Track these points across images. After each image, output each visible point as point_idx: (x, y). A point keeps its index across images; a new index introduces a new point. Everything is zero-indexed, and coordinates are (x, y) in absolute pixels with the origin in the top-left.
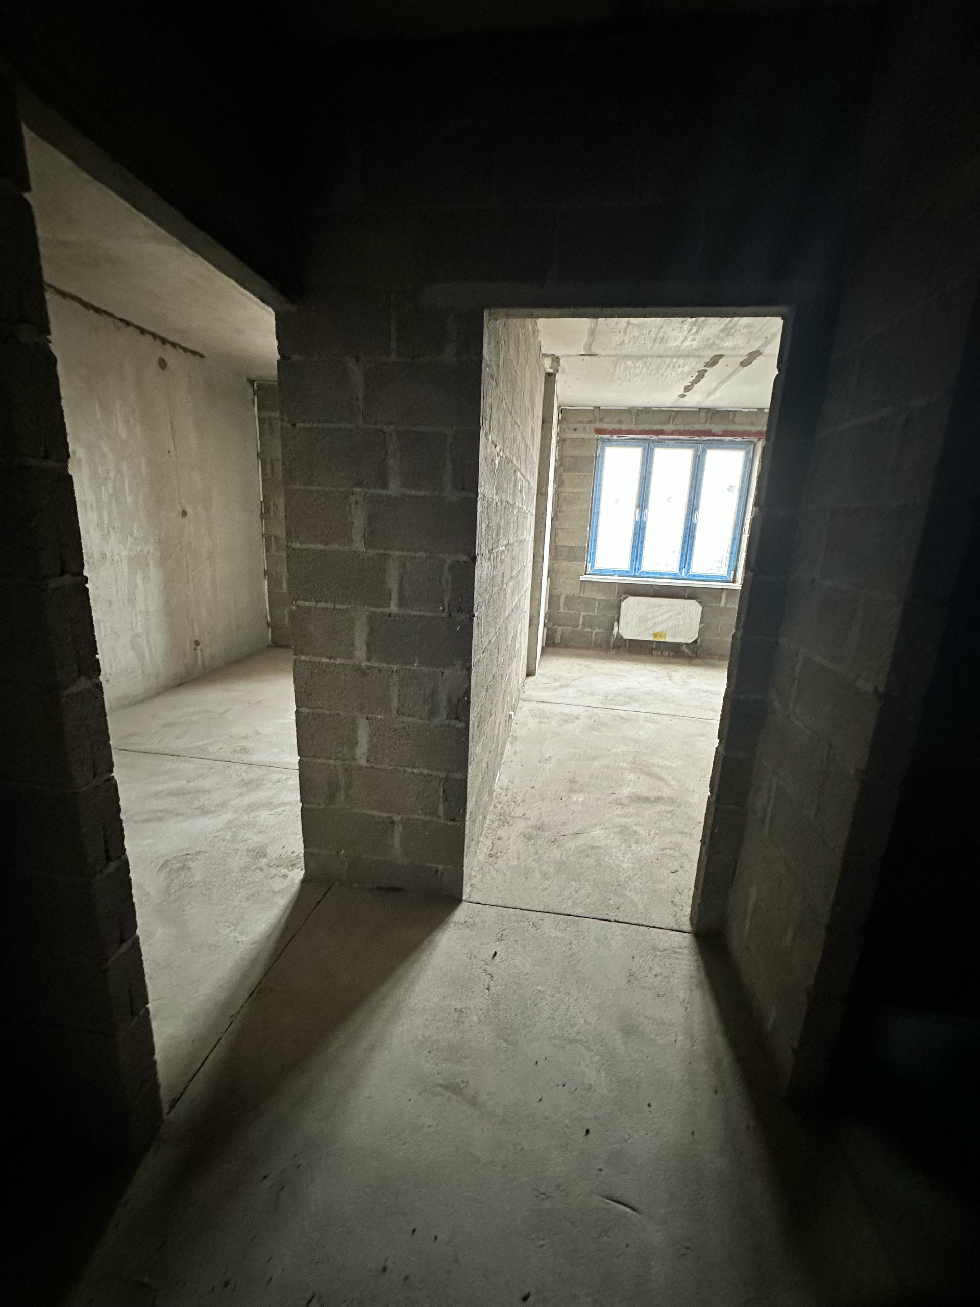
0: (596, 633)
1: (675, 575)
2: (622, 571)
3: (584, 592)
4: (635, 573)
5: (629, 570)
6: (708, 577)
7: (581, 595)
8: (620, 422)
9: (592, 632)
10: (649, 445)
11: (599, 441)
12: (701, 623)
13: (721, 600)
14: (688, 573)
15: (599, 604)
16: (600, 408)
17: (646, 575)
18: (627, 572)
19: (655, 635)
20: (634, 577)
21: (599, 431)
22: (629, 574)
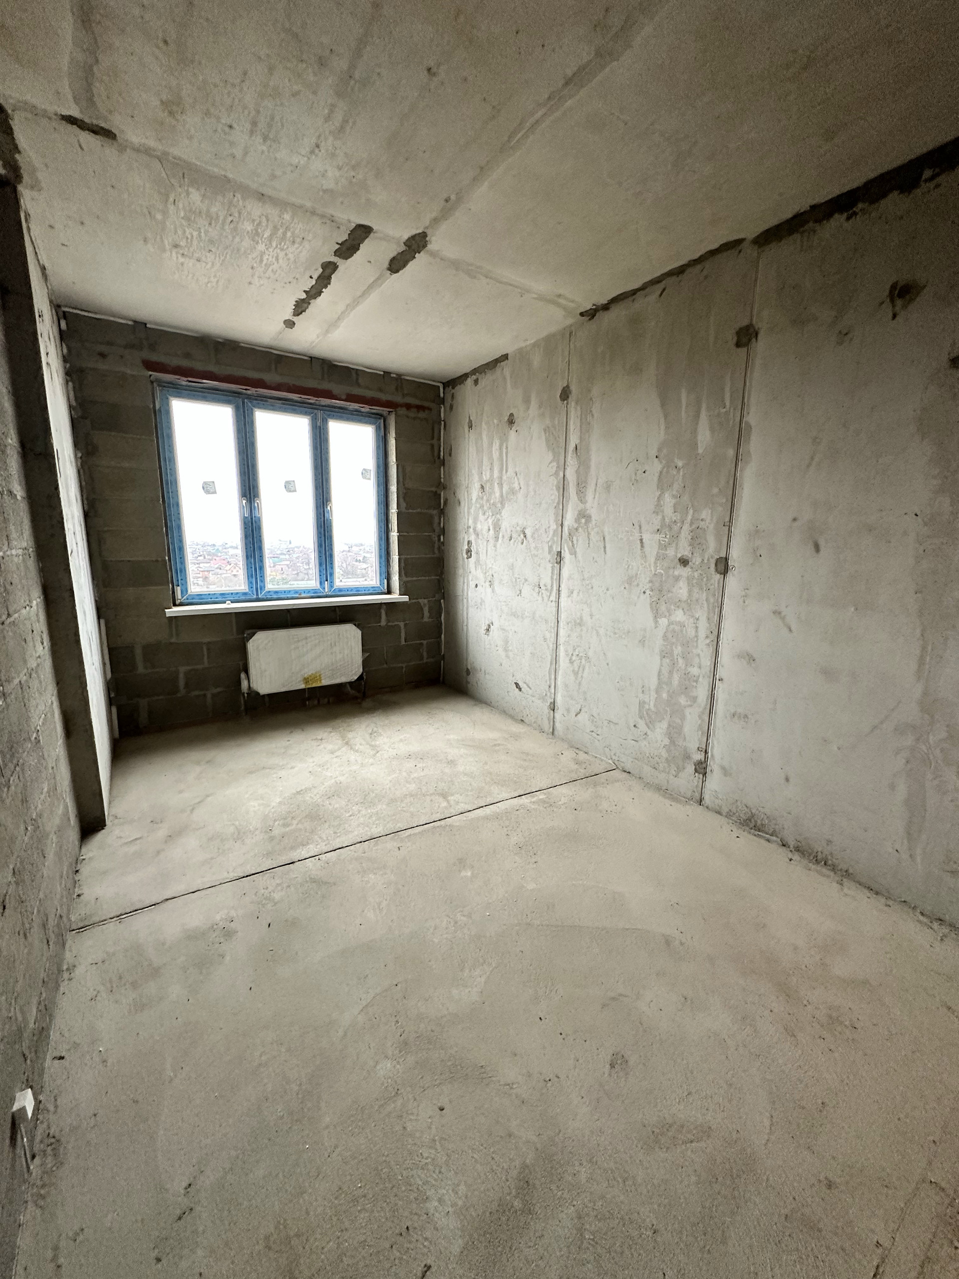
0: (214, 695)
1: (315, 591)
2: (237, 593)
3: (177, 635)
4: (257, 595)
5: (247, 591)
6: (357, 589)
7: (173, 640)
8: (187, 356)
9: (205, 695)
10: (243, 403)
11: (155, 384)
12: (363, 651)
13: (380, 617)
14: (332, 587)
15: (208, 649)
16: (146, 324)
17: (275, 596)
18: (245, 594)
19: (306, 680)
20: (258, 600)
21: (150, 366)
22: (248, 597)
